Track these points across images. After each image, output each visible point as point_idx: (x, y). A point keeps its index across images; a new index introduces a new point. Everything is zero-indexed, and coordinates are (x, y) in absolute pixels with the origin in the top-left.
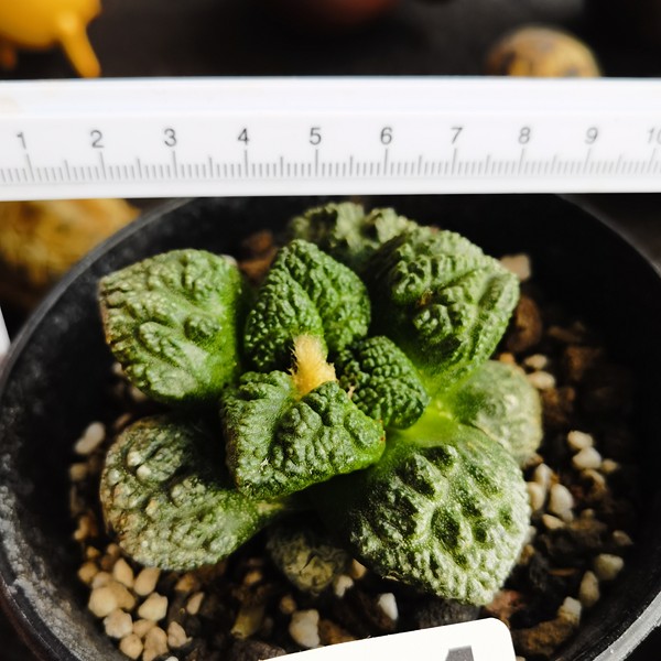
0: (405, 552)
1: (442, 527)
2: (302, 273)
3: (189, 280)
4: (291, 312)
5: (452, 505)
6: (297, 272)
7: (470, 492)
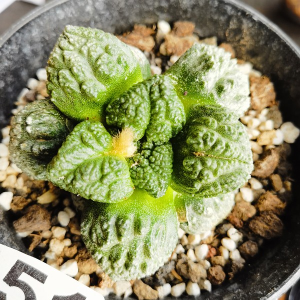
0: (95, 247)
1: (115, 252)
2: (154, 98)
3: (99, 62)
4: (133, 114)
5: (126, 248)
6: (152, 96)
7: (137, 249)
